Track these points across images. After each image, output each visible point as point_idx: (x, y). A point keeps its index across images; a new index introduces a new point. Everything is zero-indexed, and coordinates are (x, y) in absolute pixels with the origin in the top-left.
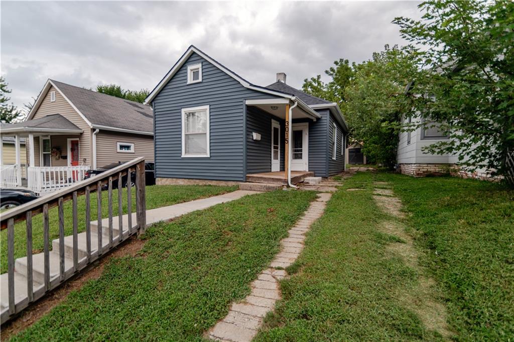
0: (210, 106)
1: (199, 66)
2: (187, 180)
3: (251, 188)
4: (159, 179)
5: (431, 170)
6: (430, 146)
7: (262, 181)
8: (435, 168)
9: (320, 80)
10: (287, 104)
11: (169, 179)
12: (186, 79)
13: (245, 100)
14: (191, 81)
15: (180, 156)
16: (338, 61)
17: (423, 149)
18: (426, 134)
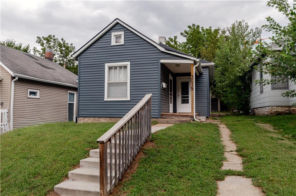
0: (131, 62)
1: (122, 33)
2: (109, 118)
3: (167, 122)
4: (82, 118)
5: (279, 110)
6: (286, 92)
7: (174, 117)
8: (282, 109)
9: (177, 40)
10: (192, 64)
11: (92, 118)
12: (111, 42)
13: (160, 59)
14: (114, 43)
15: (103, 100)
16: (191, 26)
17: (282, 94)
18: (274, 86)
